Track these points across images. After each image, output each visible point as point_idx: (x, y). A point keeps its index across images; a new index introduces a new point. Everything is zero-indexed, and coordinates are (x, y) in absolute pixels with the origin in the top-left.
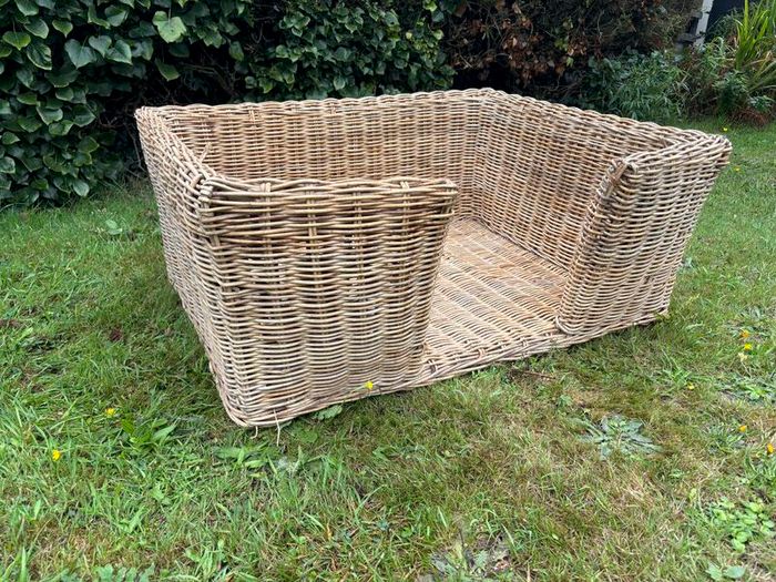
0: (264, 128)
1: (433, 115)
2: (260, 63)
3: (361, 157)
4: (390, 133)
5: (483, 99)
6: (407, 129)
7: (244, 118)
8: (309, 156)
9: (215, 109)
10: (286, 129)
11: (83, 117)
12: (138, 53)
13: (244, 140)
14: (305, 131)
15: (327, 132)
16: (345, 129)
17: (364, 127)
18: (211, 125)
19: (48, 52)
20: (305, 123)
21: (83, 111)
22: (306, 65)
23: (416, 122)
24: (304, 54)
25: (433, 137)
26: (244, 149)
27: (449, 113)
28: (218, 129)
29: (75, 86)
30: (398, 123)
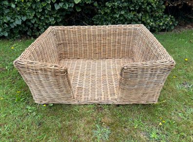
0: (77, 32)
1: (122, 31)
2: (103, 6)
4: (109, 35)
5: (138, 28)
7: (72, 29)
9: (66, 27)
10: (82, 32)
12: (70, 6)
13: (72, 35)
14: (86, 33)
15: (92, 34)
16: (97, 33)
18: (64, 31)
19: (50, 6)
20: (86, 31)
21: (59, 18)
22: (114, 7)
23: (117, 32)
24: (113, 4)
25: (122, 36)
27: (127, 31)
28: (66, 32)
29: (57, 13)
30: (112, 33)
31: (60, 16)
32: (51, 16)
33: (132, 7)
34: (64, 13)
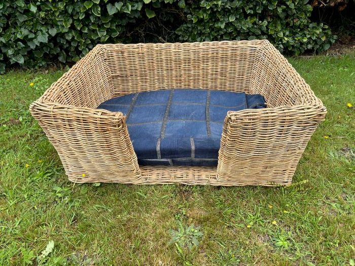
0: (145, 54)
1: (229, 53)
2: (195, 8)
3: (189, 70)
4: (205, 60)
5: (259, 47)
6: (215, 59)
7: (137, 50)
8: (165, 68)
9: (125, 46)
10: (155, 55)
11: (115, 33)
13: (137, 59)
14: (163, 57)
15: (173, 58)
16: (182, 57)
17: (192, 57)
19: (99, 9)
20: (163, 53)
21: (115, 31)
22: (215, 10)
23: (220, 55)
24: (214, 4)
25: (229, 63)
26: (137, 63)
27: (238, 52)
28: (126, 54)
29: (111, 22)
30: (210, 56)
31: (117, 26)
32: (101, 26)
33: (250, 9)
34: (124, 22)
